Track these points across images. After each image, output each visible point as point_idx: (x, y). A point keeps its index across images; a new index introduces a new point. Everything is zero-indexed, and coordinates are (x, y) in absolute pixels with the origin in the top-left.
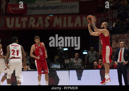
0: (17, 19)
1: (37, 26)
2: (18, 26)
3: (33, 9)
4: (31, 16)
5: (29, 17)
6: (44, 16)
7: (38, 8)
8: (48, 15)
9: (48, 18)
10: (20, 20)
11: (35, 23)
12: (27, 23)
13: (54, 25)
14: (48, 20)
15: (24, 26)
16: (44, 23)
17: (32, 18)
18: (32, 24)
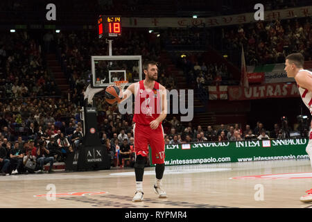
0: (255, 88)
1: (275, 94)
2: (256, 95)
3: (271, 77)
4: (269, 84)
5: (266, 86)
6: (282, 84)
7: (276, 76)
8: (286, 83)
9: (286, 86)
10: (258, 89)
11: (273, 92)
12: (265, 92)
13: (292, 93)
14: (287, 88)
15: (262, 95)
16: (282, 91)
17: (269, 87)
18: (270, 93)
